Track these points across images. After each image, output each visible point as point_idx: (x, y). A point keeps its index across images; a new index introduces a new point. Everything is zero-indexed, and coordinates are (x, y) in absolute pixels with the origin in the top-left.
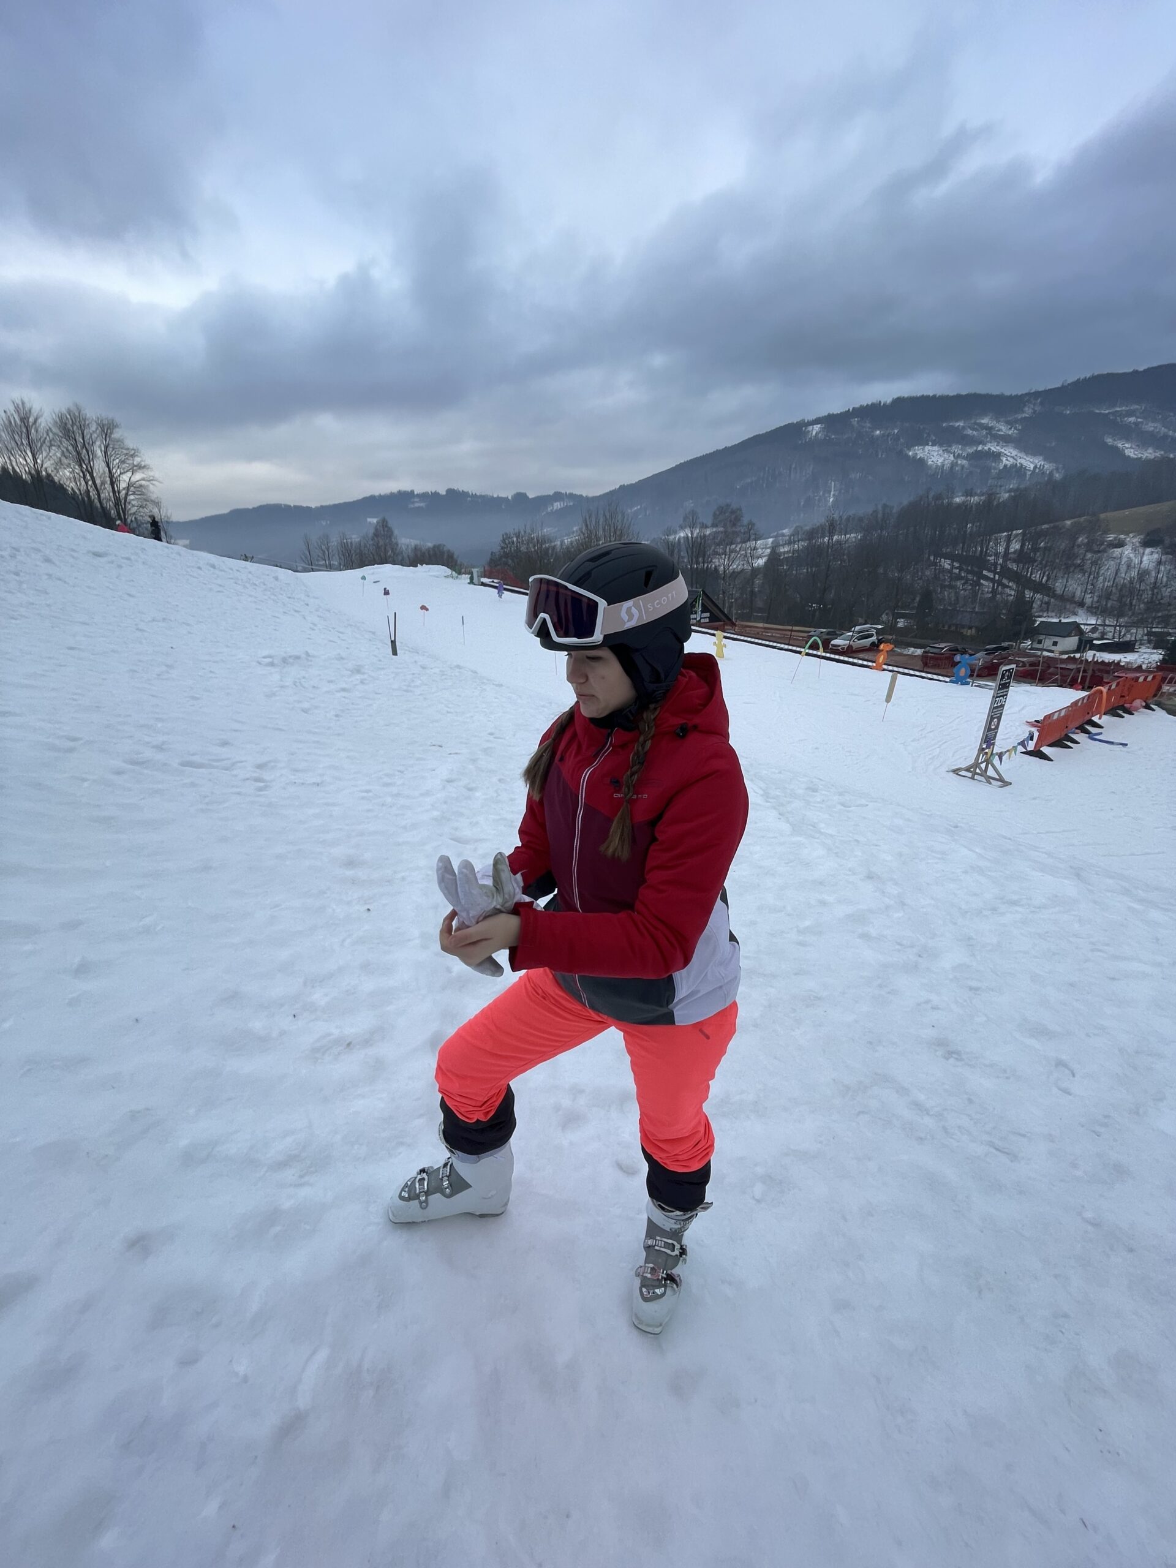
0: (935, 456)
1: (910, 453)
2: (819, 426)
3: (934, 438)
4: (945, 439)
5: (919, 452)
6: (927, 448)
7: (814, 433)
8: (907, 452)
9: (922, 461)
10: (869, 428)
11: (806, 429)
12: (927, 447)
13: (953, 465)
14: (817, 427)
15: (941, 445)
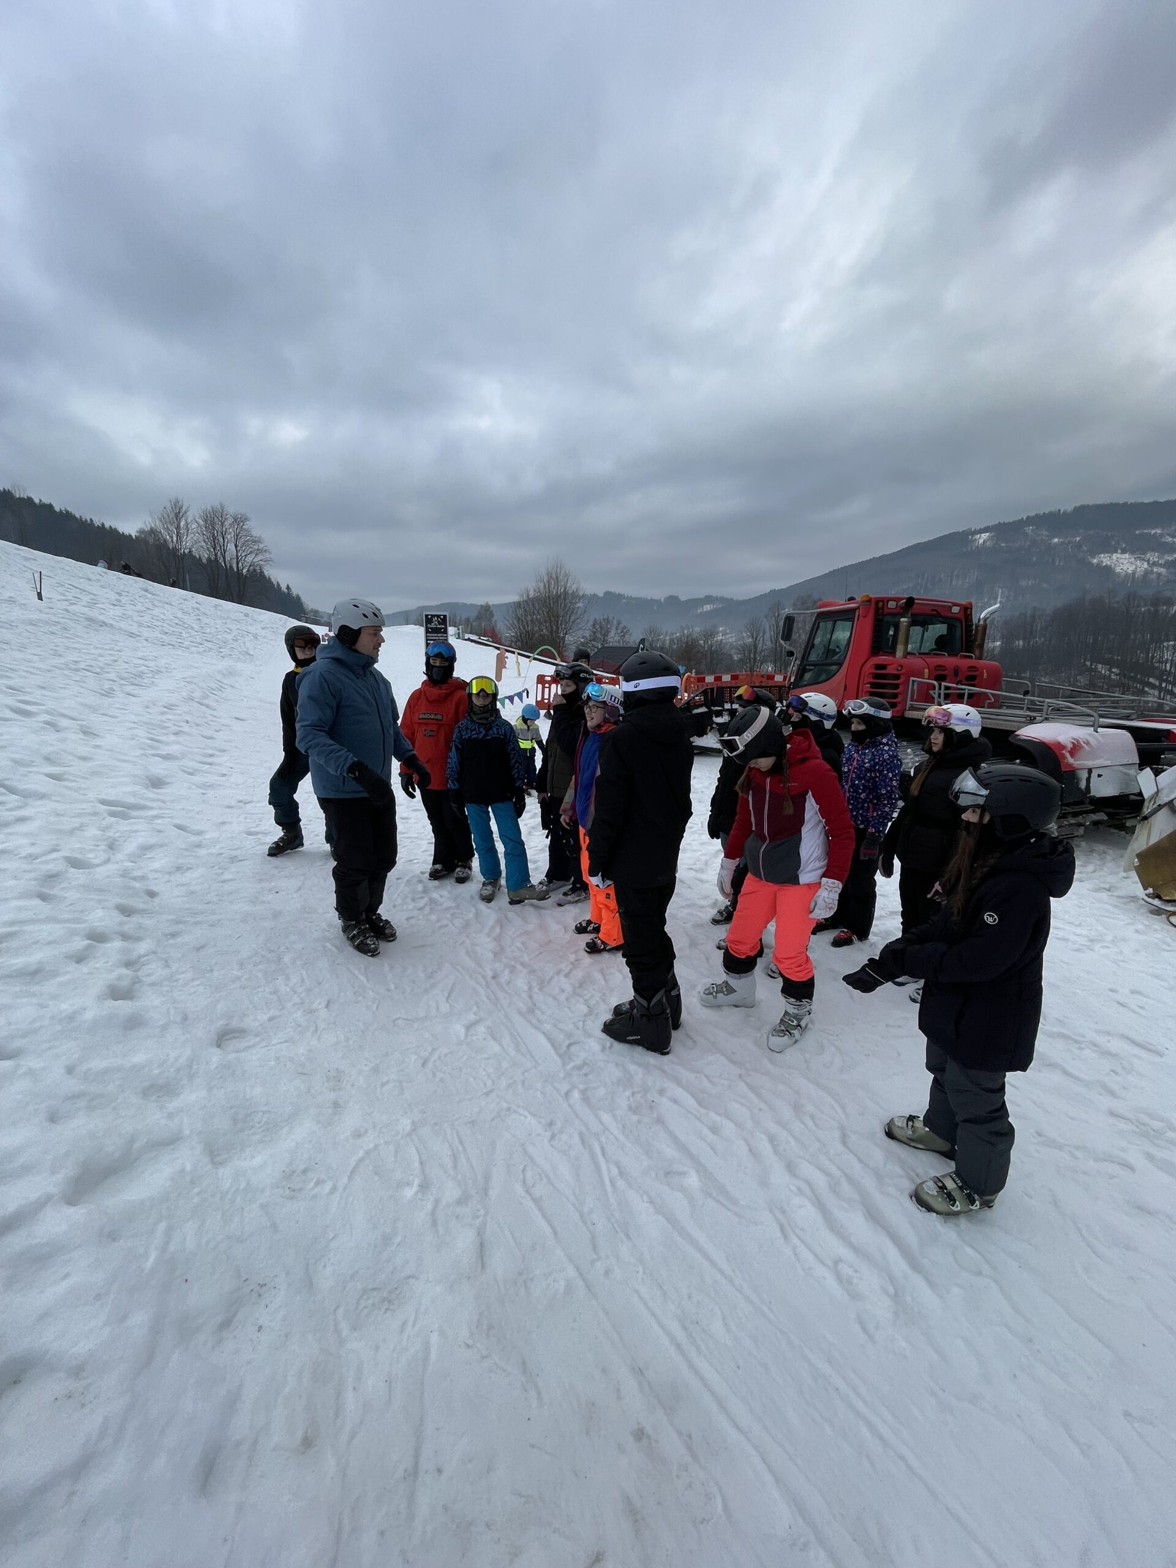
0: (1124, 564)
1: (1095, 561)
2: (988, 534)
3: (1124, 546)
4: (1138, 547)
5: (1105, 559)
6: (1115, 556)
7: (981, 541)
8: (1091, 560)
9: (1108, 570)
10: (1047, 536)
11: (972, 537)
12: (1115, 554)
13: (1147, 573)
14: (985, 536)
15: (1133, 553)
